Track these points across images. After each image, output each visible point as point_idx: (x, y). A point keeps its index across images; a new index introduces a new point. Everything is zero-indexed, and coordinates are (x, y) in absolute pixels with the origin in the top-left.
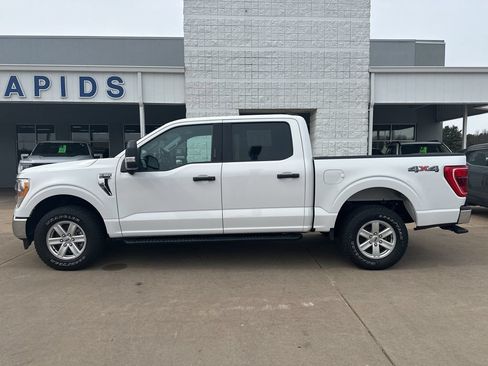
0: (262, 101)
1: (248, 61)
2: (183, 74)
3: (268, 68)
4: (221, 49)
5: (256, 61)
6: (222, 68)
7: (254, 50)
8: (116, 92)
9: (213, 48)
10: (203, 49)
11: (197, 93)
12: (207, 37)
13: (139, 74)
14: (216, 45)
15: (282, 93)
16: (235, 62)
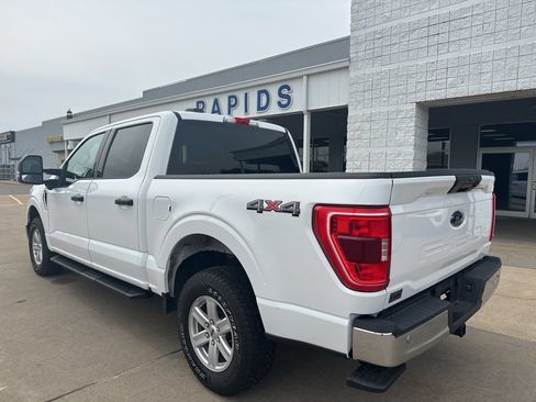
0: (453, 86)
1: (433, 30)
2: (347, 67)
3: (466, 34)
4: (395, 23)
5: (445, 27)
6: (395, 49)
7: (444, 11)
8: (285, 102)
9: (384, 25)
10: (372, 29)
11: (361, 88)
12: (378, 11)
13: (305, 78)
14: (389, 19)
15: (487, 67)
16: (414, 36)
